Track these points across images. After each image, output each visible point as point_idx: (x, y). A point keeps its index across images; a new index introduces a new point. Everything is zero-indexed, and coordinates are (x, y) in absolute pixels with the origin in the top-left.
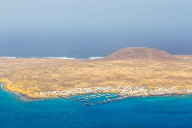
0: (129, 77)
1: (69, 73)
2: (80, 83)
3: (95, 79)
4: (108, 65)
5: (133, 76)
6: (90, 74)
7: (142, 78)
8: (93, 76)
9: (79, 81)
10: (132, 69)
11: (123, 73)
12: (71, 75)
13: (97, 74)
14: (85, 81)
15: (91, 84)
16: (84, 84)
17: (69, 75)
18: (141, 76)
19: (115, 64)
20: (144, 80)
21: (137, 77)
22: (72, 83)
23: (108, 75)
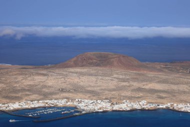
0: (89, 89)
1: (16, 83)
2: (29, 95)
3: (47, 91)
4: (65, 73)
5: (93, 87)
6: (42, 84)
7: (105, 90)
8: (45, 86)
9: (28, 93)
10: (93, 78)
11: (82, 84)
12: (18, 85)
13: (50, 84)
14: (34, 92)
15: (42, 97)
16: (33, 97)
17: (15, 85)
18: (103, 88)
19: (72, 72)
20: (107, 92)
21: (98, 88)
22: (19, 95)
23: (64, 86)
